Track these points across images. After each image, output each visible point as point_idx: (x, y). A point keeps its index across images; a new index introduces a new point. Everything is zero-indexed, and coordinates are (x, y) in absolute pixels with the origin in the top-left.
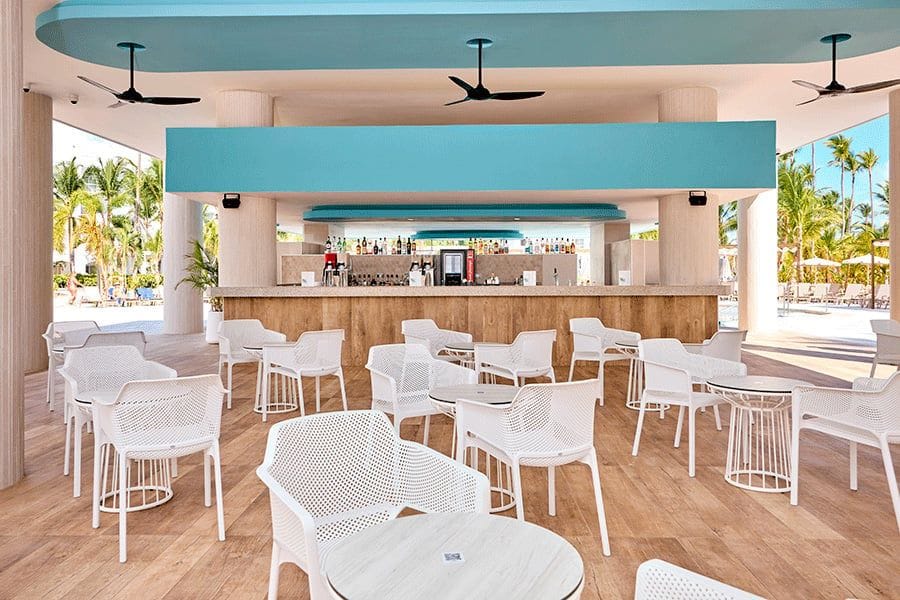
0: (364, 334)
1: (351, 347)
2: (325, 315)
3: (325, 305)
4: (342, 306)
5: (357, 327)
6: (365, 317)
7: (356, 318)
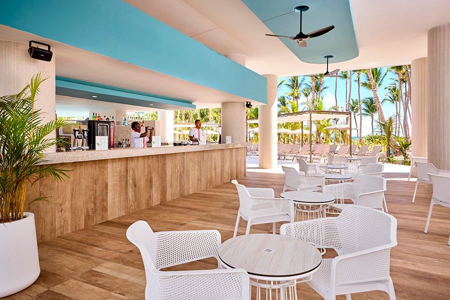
0: (135, 186)
1: (127, 198)
2: (110, 175)
3: (110, 166)
4: (121, 166)
5: (131, 182)
6: (136, 173)
7: (131, 173)
